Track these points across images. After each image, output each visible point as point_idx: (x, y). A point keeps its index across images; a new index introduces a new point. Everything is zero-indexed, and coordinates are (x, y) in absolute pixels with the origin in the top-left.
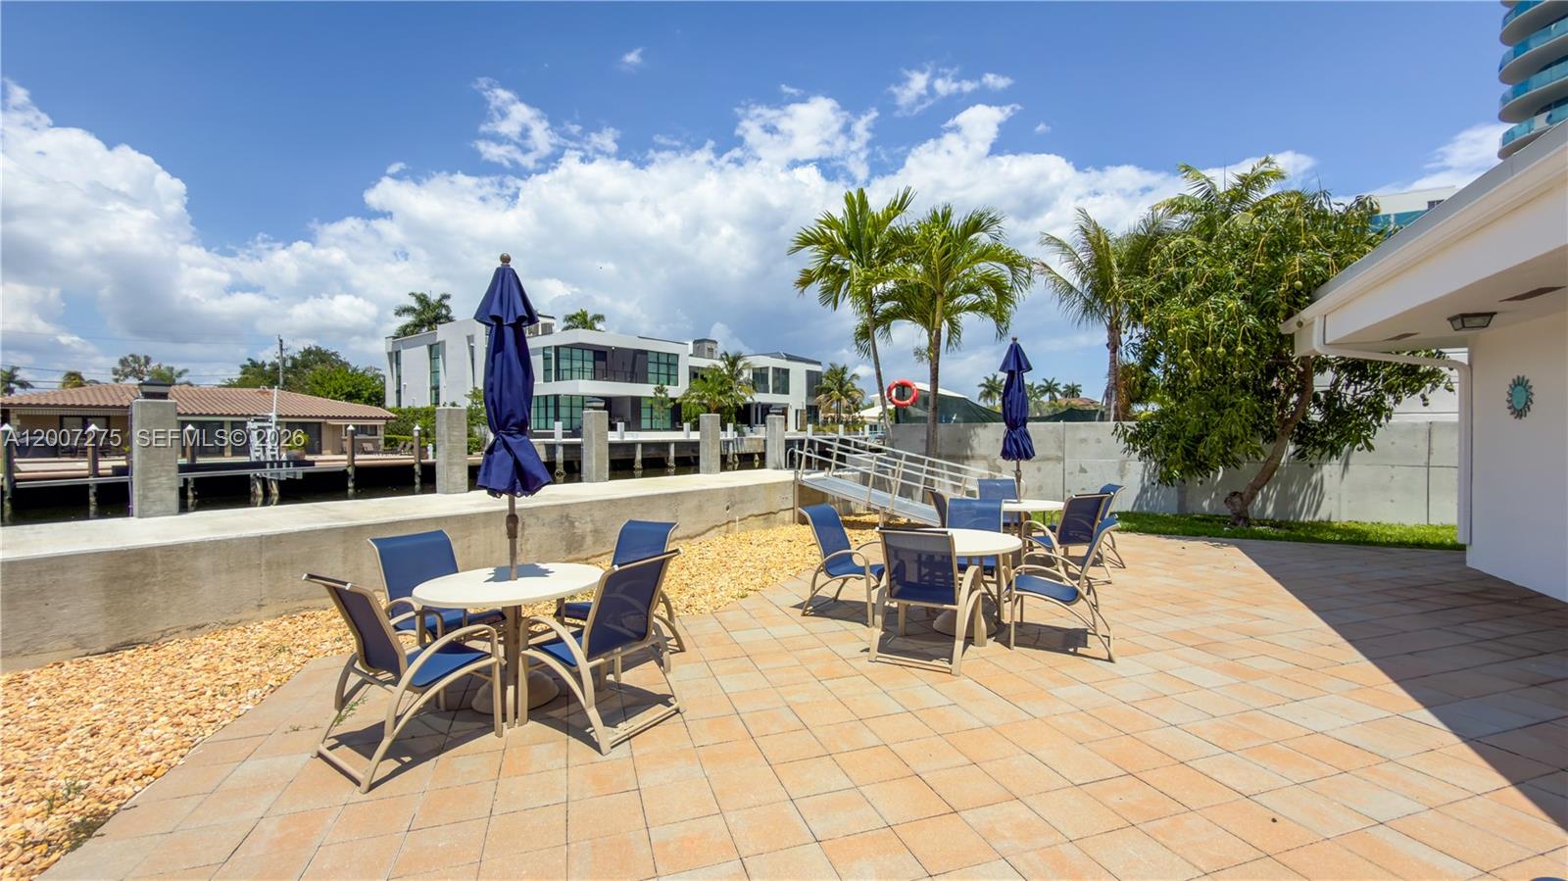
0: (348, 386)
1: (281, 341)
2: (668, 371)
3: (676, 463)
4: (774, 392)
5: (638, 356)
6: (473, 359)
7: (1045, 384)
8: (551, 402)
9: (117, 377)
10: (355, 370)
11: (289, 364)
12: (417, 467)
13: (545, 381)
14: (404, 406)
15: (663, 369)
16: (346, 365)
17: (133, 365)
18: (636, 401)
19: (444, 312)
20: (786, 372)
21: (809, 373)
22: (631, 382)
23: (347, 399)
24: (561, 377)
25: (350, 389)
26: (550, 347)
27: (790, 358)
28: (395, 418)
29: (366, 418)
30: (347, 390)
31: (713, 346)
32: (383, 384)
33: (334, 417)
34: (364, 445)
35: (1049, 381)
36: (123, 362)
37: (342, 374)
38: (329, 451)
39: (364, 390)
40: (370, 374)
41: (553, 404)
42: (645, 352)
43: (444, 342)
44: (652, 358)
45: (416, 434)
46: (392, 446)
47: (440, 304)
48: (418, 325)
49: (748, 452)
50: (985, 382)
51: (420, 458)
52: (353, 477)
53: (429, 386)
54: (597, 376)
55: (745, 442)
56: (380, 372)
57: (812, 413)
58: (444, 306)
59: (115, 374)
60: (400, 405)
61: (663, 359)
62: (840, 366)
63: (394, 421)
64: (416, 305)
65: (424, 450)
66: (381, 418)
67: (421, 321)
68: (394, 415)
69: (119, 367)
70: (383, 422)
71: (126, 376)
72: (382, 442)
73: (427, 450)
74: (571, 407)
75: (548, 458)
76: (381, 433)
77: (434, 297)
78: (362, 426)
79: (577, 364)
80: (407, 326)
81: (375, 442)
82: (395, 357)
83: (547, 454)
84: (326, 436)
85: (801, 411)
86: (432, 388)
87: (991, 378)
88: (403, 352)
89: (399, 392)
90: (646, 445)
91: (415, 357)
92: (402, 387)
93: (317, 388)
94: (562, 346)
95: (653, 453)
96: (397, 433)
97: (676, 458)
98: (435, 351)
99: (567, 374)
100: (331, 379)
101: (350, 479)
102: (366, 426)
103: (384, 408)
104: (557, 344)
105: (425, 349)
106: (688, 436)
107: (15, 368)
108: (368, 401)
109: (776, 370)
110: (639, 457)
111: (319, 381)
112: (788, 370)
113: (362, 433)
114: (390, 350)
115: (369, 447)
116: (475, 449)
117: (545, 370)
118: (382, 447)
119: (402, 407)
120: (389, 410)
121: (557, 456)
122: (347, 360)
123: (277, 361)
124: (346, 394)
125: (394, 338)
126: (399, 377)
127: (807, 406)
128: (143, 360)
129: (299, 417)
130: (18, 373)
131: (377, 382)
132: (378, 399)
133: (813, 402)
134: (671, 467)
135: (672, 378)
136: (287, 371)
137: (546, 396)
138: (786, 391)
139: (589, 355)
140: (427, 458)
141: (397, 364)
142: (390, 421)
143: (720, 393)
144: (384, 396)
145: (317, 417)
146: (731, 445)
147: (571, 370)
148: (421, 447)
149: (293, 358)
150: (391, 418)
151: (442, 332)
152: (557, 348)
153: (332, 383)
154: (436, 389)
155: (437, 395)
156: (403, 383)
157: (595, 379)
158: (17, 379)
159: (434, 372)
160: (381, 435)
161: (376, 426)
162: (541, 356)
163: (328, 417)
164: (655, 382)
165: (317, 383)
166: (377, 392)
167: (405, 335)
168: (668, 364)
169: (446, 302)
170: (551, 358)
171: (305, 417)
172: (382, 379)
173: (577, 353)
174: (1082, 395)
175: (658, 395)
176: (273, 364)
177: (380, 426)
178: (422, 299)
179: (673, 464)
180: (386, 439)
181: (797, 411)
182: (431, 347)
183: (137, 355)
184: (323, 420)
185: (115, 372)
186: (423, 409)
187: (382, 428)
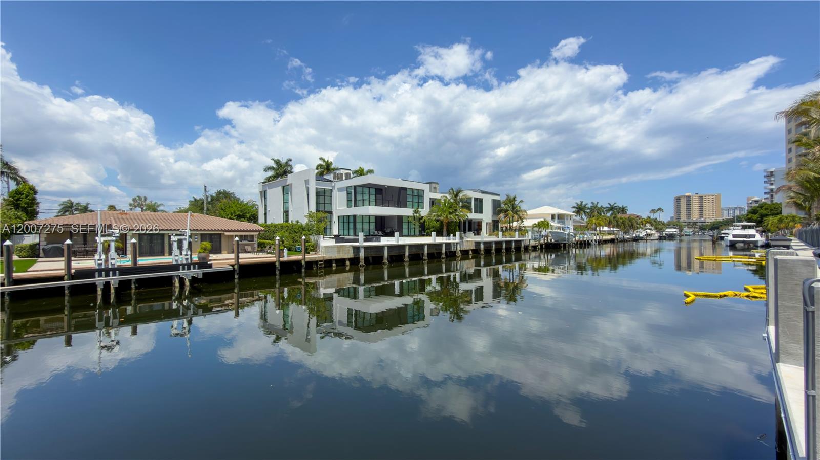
0: (239, 211)
1: (205, 187)
2: (418, 200)
3: (428, 257)
4: (475, 212)
5: (402, 191)
6: (308, 195)
7: (609, 206)
8: (351, 219)
9: (131, 207)
10: (242, 201)
11: (209, 199)
12: (277, 264)
13: (347, 207)
14: (269, 222)
15: (416, 200)
16: (238, 199)
17: (138, 201)
18: (400, 218)
19: (289, 169)
20: (481, 200)
21: (494, 201)
22: (397, 207)
23: (237, 219)
24: (357, 204)
25: (239, 213)
26: (351, 186)
27: (483, 192)
28: (264, 230)
29: (247, 231)
30: (238, 213)
31: (436, 186)
32: (257, 209)
33: (228, 231)
34: (246, 247)
35: (612, 205)
36: (134, 200)
37: (235, 204)
38: (226, 252)
39: (247, 214)
40: (250, 204)
41: (353, 221)
42: (405, 189)
43: (291, 185)
44: (409, 192)
45: (277, 242)
46: (262, 248)
47: (287, 164)
48: (276, 176)
49: (466, 249)
50: (575, 205)
51: (279, 257)
52: (238, 272)
53: (282, 211)
54: (377, 204)
55: (464, 243)
56: (256, 203)
57: (495, 225)
58: (289, 165)
59: (130, 206)
60: (266, 222)
61: (415, 193)
62: (512, 197)
63: (263, 232)
64: (275, 166)
65: (281, 252)
66: (256, 231)
67: (277, 174)
68: (263, 229)
69: (132, 202)
70: (257, 233)
71: (136, 207)
72: (256, 245)
73: (283, 252)
74: (363, 222)
75: (354, 255)
76: (256, 239)
77: (284, 161)
78: (245, 235)
79: (366, 197)
80: (270, 177)
81: (252, 245)
82: (264, 194)
83: (354, 253)
84: (224, 242)
85: (490, 223)
86: (284, 212)
87: (579, 203)
88: (268, 191)
89: (266, 214)
90: (411, 246)
91: (275, 193)
92: (268, 211)
93: (222, 212)
94: (359, 186)
95: (414, 251)
96: (264, 239)
97: (428, 254)
98: (286, 190)
99: (361, 202)
100: (229, 207)
101: (236, 273)
102: (247, 235)
103: (257, 224)
104: (355, 185)
105: (280, 189)
106: (435, 240)
107: (88, 204)
108: (249, 220)
109: (476, 199)
110: (407, 254)
111: (224, 209)
112: (482, 199)
113: (244, 240)
114: (261, 190)
115: (248, 248)
116: (311, 250)
117: (348, 201)
118: (256, 248)
119: (268, 223)
120: (260, 225)
121: (360, 254)
122: (239, 197)
123: (204, 198)
124: (237, 215)
125: (263, 183)
126: (266, 206)
127: (492, 220)
128: (143, 199)
129: (208, 230)
130: (89, 206)
131: (254, 209)
132: (254, 218)
133: (496, 219)
134: (425, 260)
135: (420, 204)
136: (209, 203)
137: (349, 216)
138: (481, 212)
139: (373, 191)
140: (284, 257)
141: (265, 198)
142: (261, 232)
143: (450, 213)
144: (258, 217)
145: (219, 230)
146: (458, 245)
147: (363, 200)
148: (280, 250)
149: (211, 196)
150: (262, 230)
151: (289, 179)
152: (355, 187)
153: (230, 209)
154: (286, 212)
155: (287, 216)
156: (268, 209)
157: (376, 205)
158: (89, 209)
159: (285, 202)
160: (256, 241)
161: (253, 235)
162: (346, 192)
163: (225, 231)
164: (411, 207)
165: (222, 209)
166: (254, 215)
167: (269, 181)
168: (418, 196)
169: (290, 163)
170: (352, 193)
171: (212, 230)
172: (257, 207)
173: (366, 190)
174: (628, 212)
175: (415, 215)
176: (201, 199)
177: (255, 235)
178: (278, 162)
179: (426, 258)
180: (258, 243)
181: (487, 223)
182: (284, 188)
183: (141, 196)
184: (222, 232)
185: (130, 205)
186: (279, 224)
187: (257, 237)
